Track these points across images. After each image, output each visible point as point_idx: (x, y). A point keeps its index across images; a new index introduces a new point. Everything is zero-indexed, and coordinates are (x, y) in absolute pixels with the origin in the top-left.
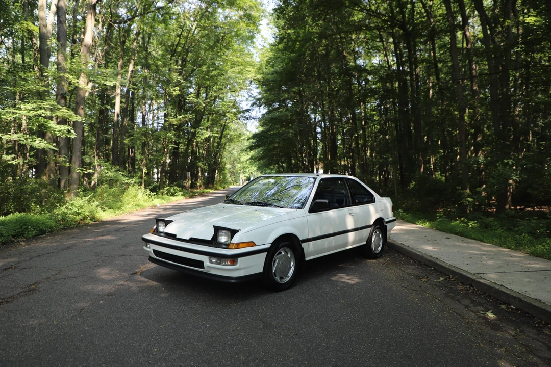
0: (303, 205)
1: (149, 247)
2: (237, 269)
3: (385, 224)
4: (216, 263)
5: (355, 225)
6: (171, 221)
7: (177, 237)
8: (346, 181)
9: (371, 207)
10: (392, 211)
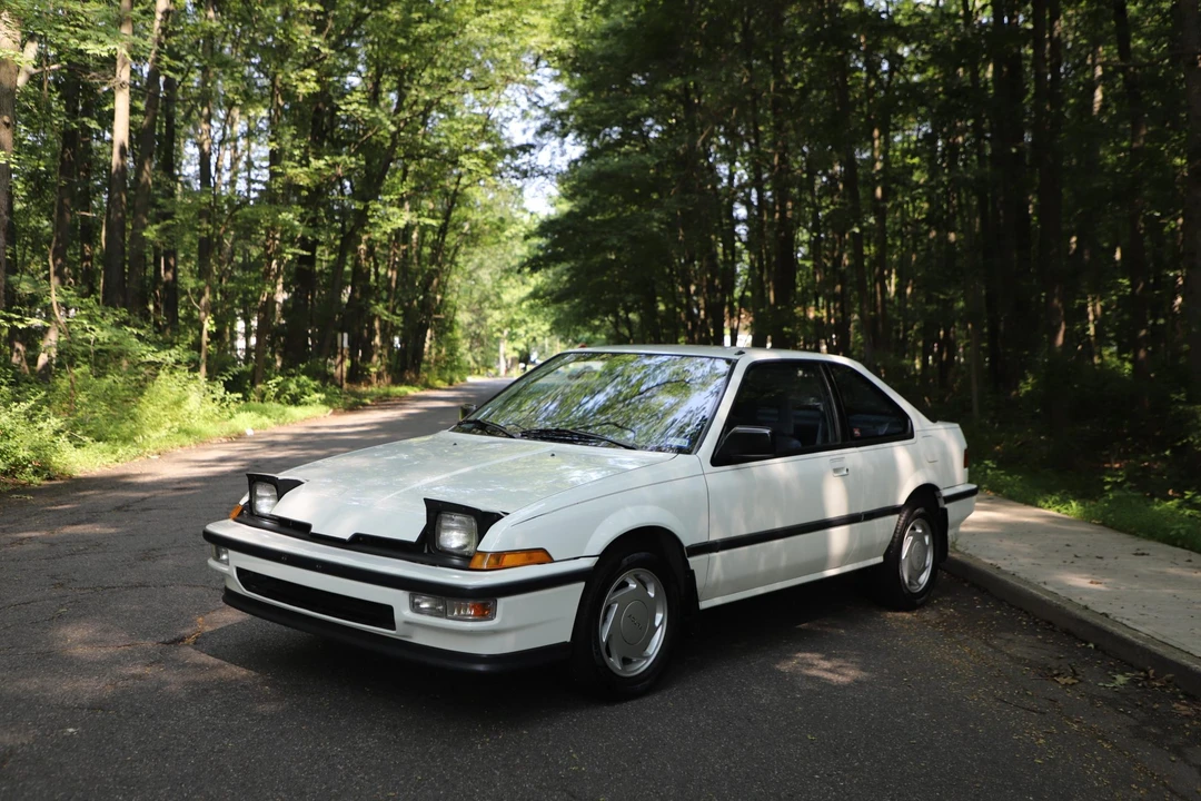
0: (696, 440)
1: (227, 562)
2: (494, 632)
3: (942, 504)
4: (432, 612)
5: (850, 506)
6: (297, 483)
7: (313, 531)
8: (825, 369)
9: (900, 451)
10: (965, 467)
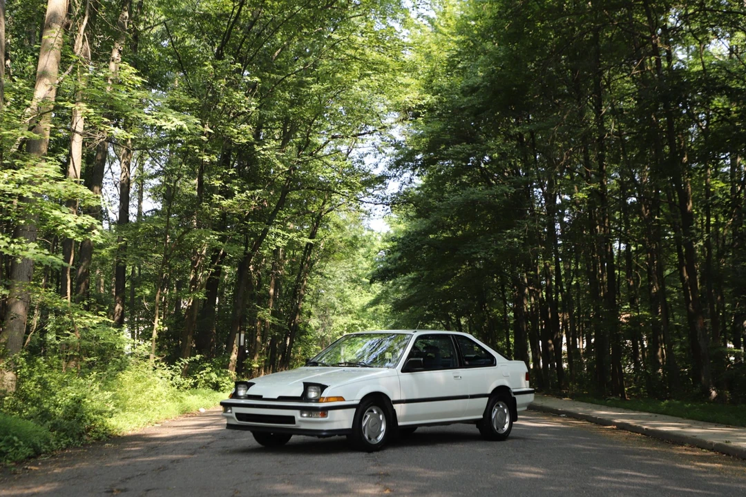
0: (396, 364)
1: (231, 412)
2: (327, 423)
3: (513, 395)
4: (307, 417)
6: (255, 383)
7: (264, 397)
8: (453, 338)
10: (526, 380)
